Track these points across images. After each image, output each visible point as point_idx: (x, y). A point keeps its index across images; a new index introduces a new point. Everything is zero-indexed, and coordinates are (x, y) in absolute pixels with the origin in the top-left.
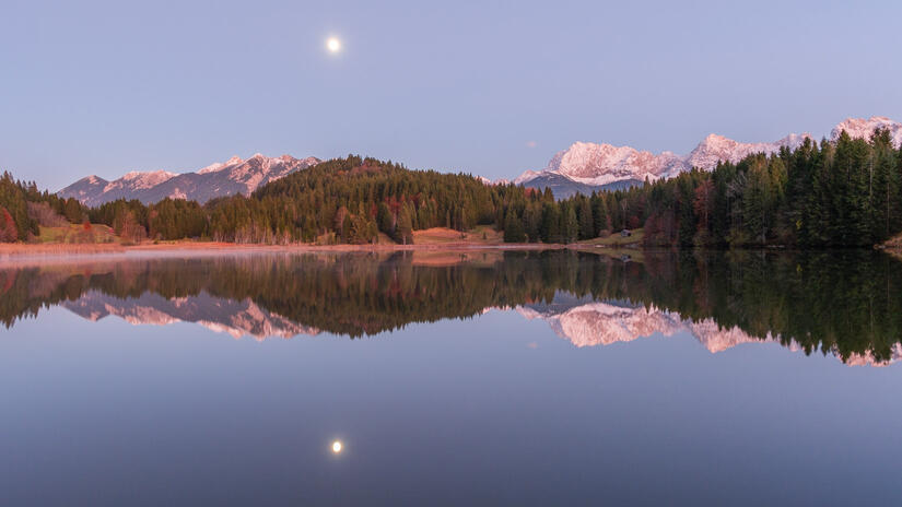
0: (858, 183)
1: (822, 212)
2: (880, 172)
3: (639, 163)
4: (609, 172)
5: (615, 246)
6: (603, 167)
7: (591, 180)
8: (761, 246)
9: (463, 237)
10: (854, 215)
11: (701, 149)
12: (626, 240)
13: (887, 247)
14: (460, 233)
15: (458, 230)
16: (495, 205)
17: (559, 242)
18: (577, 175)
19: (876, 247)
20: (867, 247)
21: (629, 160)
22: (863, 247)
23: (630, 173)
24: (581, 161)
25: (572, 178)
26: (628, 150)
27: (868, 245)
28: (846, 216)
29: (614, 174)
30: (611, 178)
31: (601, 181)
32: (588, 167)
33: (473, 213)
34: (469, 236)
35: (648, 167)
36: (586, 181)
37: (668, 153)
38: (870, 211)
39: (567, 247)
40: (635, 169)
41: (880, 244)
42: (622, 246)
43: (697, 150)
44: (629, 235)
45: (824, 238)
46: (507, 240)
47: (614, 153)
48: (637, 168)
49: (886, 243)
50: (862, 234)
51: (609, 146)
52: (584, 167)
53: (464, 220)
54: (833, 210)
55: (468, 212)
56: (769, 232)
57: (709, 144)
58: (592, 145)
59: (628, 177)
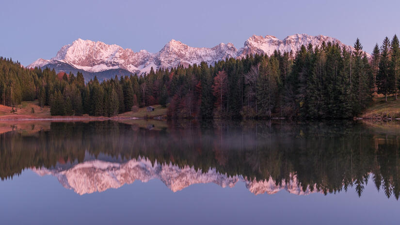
0: (343, 77)
1: (319, 95)
2: (356, 71)
3: (124, 57)
4: (103, 62)
5: (147, 118)
6: (98, 58)
7: (90, 68)
8: (268, 118)
9: (14, 111)
10: (341, 97)
11: (166, 49)
12: (153, 114)
13: (365, 119)
14: (10, 108)
15: (7, 105)
16: (36, 85)
17: (104, 115)
18: (79, 64)
19: (355, 119)
20: (350, 119)
21: (117, 55)
22: (347, 119)
23: (118, 64)
24: (82, 53)
25: (75, 66)
26: (117, 47)
27: (350, 117)
28: (336, 98)
29: (106, 64)
30: (104, 67)
31: (97, 69)
32: (87, 58)
33: (19, 92)
34: (19, 111)
35: (131, 61)
36: (86, 68)
37: (144, 51)
38: (351, 95)
39: (110, 119)
40: (122, 61)
41: (357, 117)
42: (151, 118)
43: (163, 50)
44: (153, 109)
45: (321, 113)
46: (54, 113)
47: (106, 49)
48: (123, 61)
49: (364, 116)
50: (347, 110)
51: (103, 43)
52: (84, 58)
53: (12, 97)
54: (327, 94)
55: (14, 91)
56: (274, 108)
57: (171, 46)
58: (90, 42)
59: (116, 67)
